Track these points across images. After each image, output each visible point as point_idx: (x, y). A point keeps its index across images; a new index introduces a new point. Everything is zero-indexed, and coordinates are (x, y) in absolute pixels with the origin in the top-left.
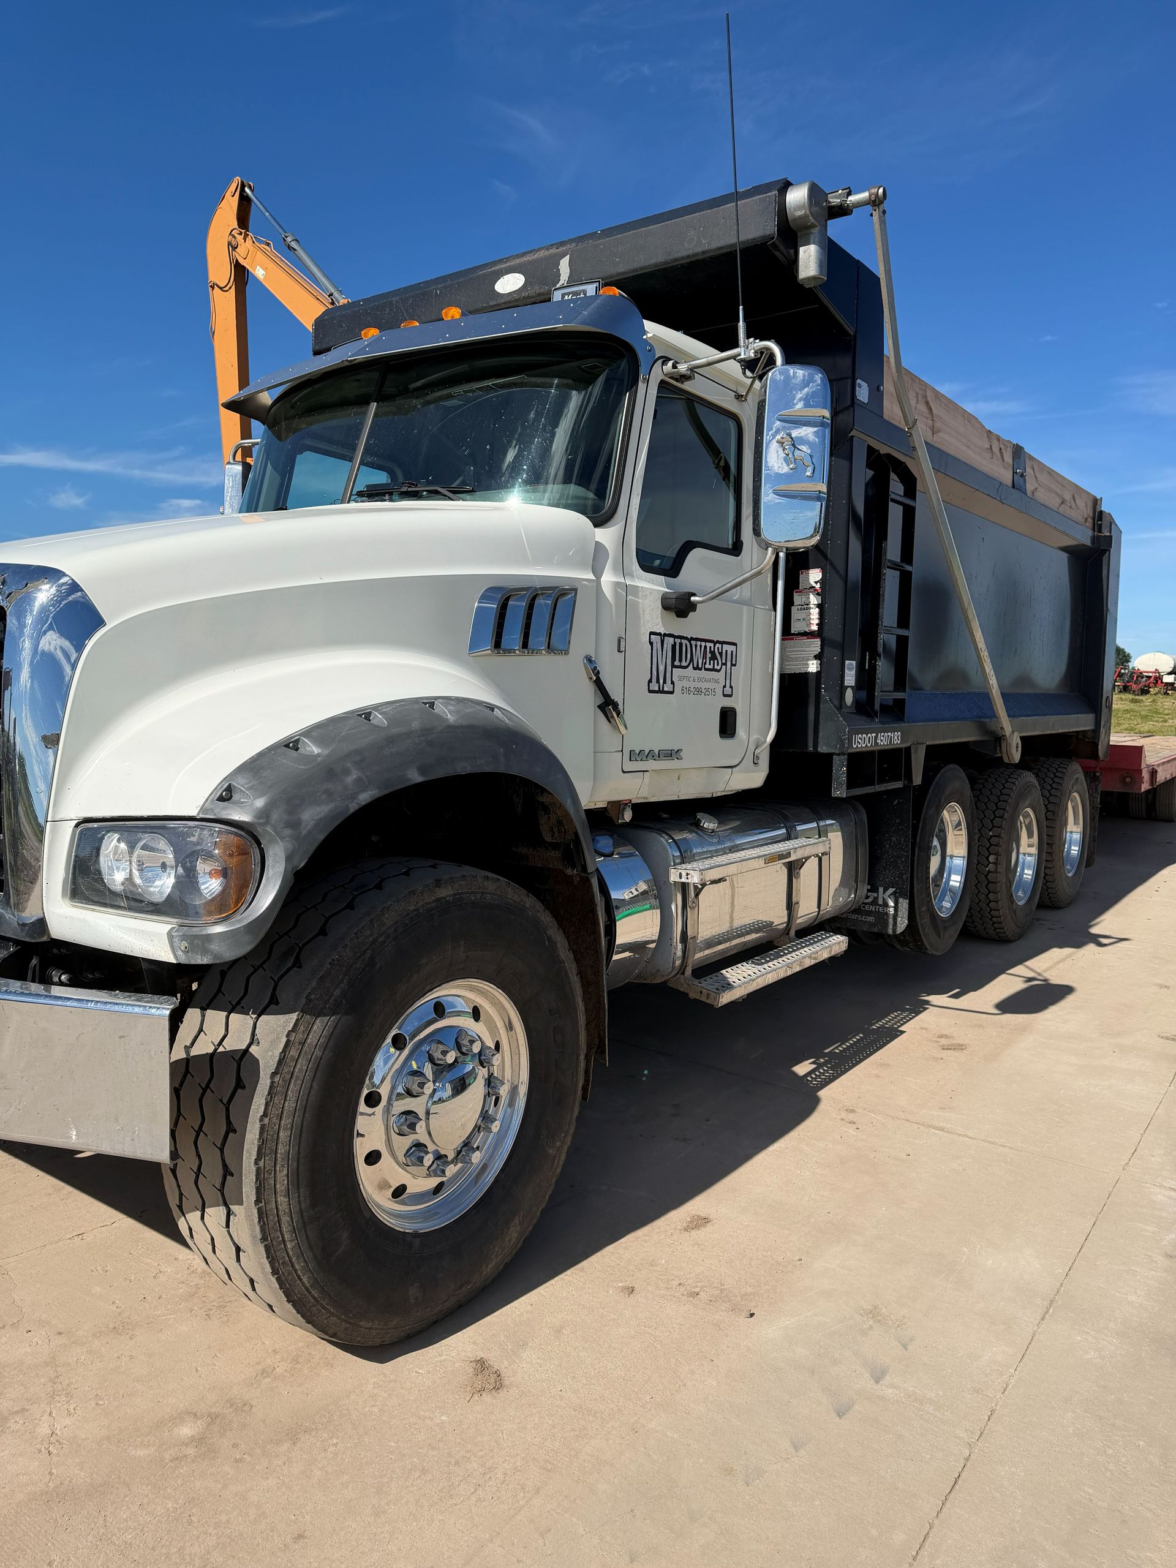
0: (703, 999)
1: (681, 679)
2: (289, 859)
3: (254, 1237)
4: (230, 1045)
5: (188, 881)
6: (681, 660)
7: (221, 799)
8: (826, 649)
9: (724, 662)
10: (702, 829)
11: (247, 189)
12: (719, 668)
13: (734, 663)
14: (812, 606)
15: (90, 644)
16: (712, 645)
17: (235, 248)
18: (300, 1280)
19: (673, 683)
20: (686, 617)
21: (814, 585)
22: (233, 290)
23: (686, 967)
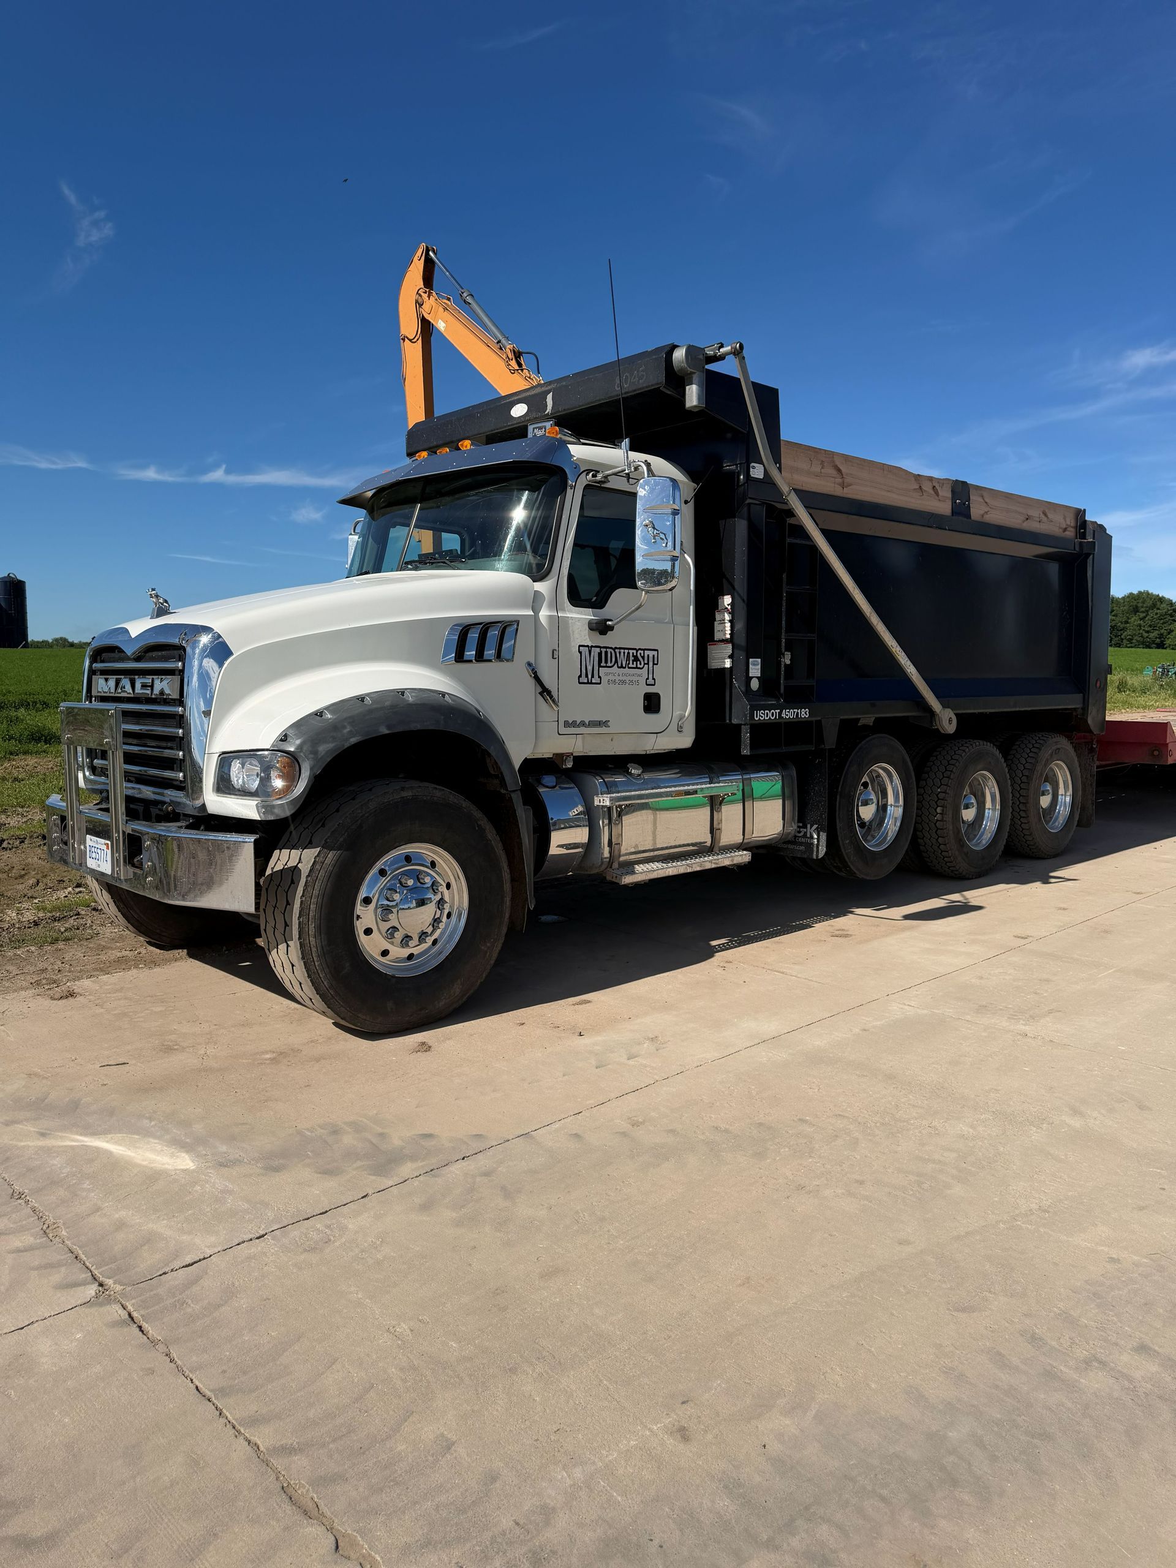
0: (614, 880)
1: (607, 674)
2: (311, 769)
3: (299, 957)
4: (290, 865)
5: (265, 780)
6: (606, 662)
7: (281, 740)
8: (736, 651)
9: (646, 662)
10: (630, 774)
11: (431, 253)
12: (641, 666)
13: (656, 662)
14: (726, 621)
15: (227, 663)
16: (635, 652)
17: (421, 305)
18: (323, 983)
19: (599, 677)
20: (606, 635)
21: (727, 606)
22: (420, 341)
23: (612, 863)
